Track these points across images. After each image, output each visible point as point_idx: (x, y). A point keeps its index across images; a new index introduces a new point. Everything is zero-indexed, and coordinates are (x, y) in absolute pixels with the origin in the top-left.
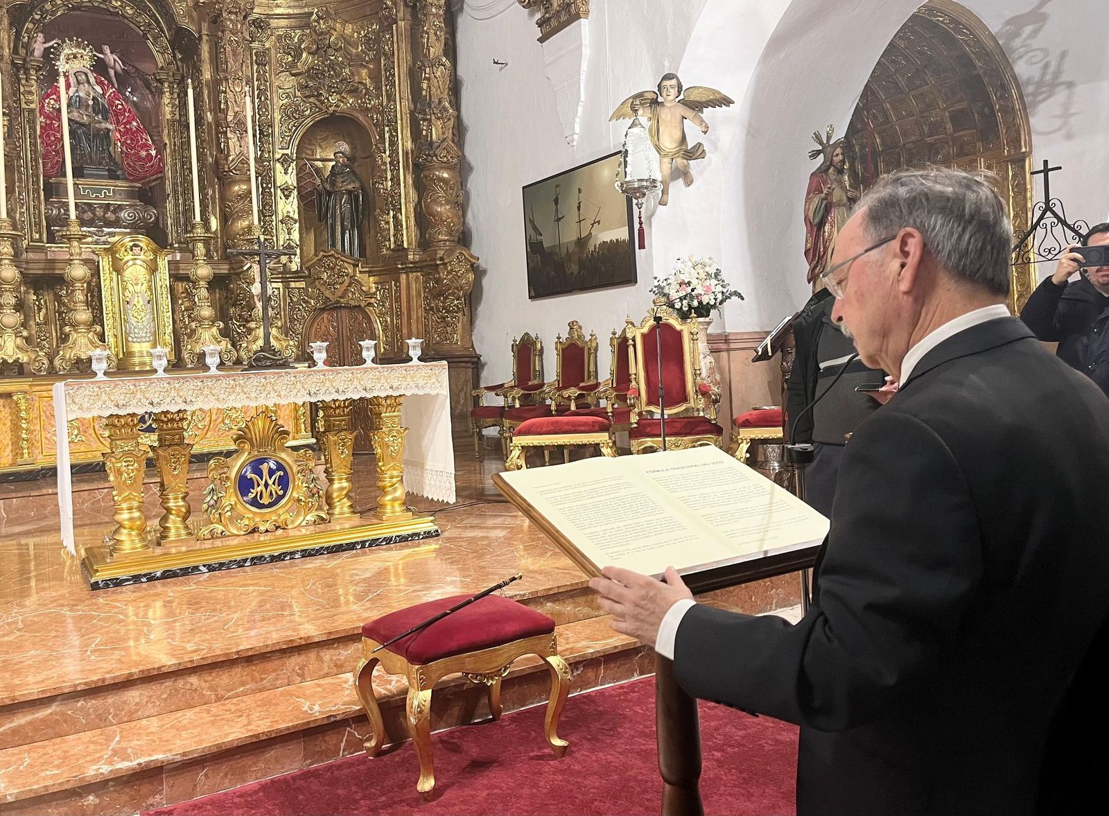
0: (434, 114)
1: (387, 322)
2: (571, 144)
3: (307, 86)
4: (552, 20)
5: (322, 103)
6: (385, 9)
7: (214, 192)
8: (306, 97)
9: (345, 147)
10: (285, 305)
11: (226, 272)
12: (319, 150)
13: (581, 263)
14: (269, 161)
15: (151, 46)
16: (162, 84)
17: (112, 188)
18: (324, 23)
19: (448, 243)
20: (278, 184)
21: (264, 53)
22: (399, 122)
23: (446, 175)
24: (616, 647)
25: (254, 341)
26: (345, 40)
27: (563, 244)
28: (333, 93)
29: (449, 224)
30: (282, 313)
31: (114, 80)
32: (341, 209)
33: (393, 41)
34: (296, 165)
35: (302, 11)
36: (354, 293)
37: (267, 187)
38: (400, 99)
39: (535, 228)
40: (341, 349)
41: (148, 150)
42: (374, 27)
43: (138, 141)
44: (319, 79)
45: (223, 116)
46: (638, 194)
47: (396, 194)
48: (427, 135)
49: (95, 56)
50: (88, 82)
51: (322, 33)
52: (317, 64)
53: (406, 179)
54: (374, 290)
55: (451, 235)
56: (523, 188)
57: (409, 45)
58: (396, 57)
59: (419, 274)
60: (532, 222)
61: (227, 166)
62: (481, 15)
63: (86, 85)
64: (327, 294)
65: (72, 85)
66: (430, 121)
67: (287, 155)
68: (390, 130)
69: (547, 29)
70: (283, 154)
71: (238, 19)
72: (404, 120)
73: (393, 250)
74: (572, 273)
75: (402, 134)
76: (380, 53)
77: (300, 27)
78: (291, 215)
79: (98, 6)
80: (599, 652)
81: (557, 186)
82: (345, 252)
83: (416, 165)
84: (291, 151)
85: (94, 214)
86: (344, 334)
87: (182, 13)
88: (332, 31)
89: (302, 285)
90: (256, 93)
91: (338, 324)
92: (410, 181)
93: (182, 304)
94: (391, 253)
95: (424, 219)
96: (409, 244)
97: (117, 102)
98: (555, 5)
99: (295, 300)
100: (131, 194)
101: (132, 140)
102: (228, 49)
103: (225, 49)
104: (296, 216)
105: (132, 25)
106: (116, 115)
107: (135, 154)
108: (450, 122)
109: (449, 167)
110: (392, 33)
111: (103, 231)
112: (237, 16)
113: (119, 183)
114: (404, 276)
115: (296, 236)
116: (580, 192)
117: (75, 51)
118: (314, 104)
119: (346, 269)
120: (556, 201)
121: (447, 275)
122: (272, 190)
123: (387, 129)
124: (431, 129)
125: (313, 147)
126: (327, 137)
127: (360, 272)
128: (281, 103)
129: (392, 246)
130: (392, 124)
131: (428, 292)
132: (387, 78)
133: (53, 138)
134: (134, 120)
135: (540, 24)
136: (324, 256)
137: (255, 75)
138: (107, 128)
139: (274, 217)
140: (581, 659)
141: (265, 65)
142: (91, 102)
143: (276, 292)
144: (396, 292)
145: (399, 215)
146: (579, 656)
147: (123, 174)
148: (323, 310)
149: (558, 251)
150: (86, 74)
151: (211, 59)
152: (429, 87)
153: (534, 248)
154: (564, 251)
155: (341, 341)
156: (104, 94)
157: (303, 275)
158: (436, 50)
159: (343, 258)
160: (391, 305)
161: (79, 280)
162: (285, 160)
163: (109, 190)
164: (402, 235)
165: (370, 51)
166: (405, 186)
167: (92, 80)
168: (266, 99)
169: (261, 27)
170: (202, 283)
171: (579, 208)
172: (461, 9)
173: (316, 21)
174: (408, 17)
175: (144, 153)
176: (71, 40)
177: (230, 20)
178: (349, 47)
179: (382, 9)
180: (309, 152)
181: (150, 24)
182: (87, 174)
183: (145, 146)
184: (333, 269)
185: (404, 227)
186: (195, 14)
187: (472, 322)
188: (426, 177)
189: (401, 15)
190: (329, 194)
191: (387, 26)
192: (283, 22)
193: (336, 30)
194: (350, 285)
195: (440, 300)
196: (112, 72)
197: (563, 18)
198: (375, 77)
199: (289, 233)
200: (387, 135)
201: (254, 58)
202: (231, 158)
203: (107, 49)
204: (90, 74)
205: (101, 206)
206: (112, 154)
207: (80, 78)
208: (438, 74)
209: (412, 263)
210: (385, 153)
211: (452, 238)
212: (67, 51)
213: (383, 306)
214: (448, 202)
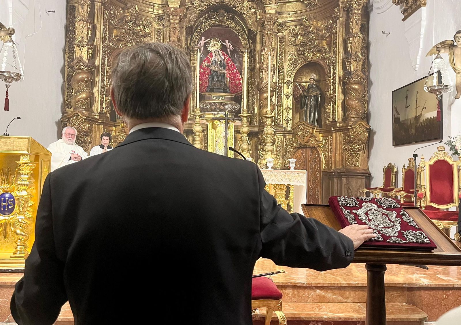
0: (353, 59)
1: (326, 154)
2: (415, 70)
3: (299, 50)
4: (409, 9)
5: (306, 57)
6: (335, 13)
7: (257, 97)
8: (299, 55)
9: (314, 76)
10: (283, 145)
11: (257, 130)
12: (304, 78)
13: (417, 129)
14: (282, 83)
15: (241, 39)
16: (243, 53)
17: (224, 96)
18: (308, 22)
19: (356, 119)
20: (285, 93)
21: (283, 37)
22: (337, 63)
23: (356, 87)
24: (340, 318)
25: (264, 160)
26: (317, 29)
27: (409, 119)
28: (310, 52)
29: (356, 109)
30: (282, 149)
31: (229, 53)
32: (310, 103)
33: (337, 27)
34: (293, 85)
35: (300, 18)
36: (312, 141)
37: (280, 95)
38: (339, 53)
39: (397, 111)
40: (306, 166)
41: (239, 81)
42: (330, 22)
43: (236, 77)
44: (305, 46)
45: (262, 65)
46: (437, 93)
47: (334, 96)
48: (349, 69)
49: (222, 44)
50: (219, 54)
51: (307, 27)
52: (305, 41)
53: (339, 89)
54: (322, 140)
55: (357, 115)
56: (393, 92)
57: (344, 28)
58: (338, 34)
59: (341, 133)
60: (396, 108)
61: (261, 86)
62: (380, 11)
63: (218, 56)
64: (301, 141)
65: (213, 56)
66: (350, 62)
67: (289, 80)
68: (333, 68)
69: (406, 14)
70: (288, 80)
71: (272, 24)
72: (340, 63)
73: (331, 122)
74: (412, 133)
75: (338, 68)
76: (332, 33)
77: (299, 25)
78: (289, 106)
79: (221, 24)
80: (330, 318)
81: (407, 90)
82: (310, 123)
83: (344, 83)
84: (292, 79)
85: (216, 107)
86: (308, 159)
87: (251, 24)
88: (312, 26)
89: (291, 137)
90: (278, 54)
91: (305, 154)
92: (340, 90)
93: (239, 143)
94: (331, 123)
95: (345, 108)
96: (338, 119)
97: (229, 62)
98: (410, 2)
99: (288, 143)
100: (231, 99)
101: (234, 77)
102: (266, 36)
103: (265, 37)
104: (291, 107)
105: (234, 31)
106: (229, 67)
107: (234, 83)
108: (360, 62)
109: (358, 83)
110: (337, 24)
111: (219, 114)
112: (271, 23)
113: (227, 94)
114: (334, 134)
115: (290, 115)
116: (417, 93)
117: (215, 42)
118: (303, 58)
119: (309, 130)
120: (407, 98)
121: (353, 134)
122: (282, 96)
123: (332, 67)
124: (351, 66)
125: (302, 77)
126: (308, 72)
127: (316, 132)
128: (289, 58)
129: (331, 120)
130: (334, 64)
131: (345, 142)
132: (334, 44)
133: (205, 77)
134: (235, 69)
135: (404, 12)
136: (300, 124)
137: (279, 47)
138: (224, 73)
139: (282, 107)
140: (319, 320)
141: (283, 43)
142: (219, 63)
143: (280, 139)
144: (331, 141)
145: (335, 106)
146: (318, 318)
147: (229, 90)
148: (299, 148)
149: (406, 123)
150: (218, 52)
151: (260, 41)
152: (351, 47)
153: (396, 120)
154: (409, 122)
155: (306, 162)
156: (224, 59)
157: (292, 132)
158: (355, 29)
159: (308, 125)
160: (328, 147)
161: (198, 132)
162: (288, 83)
163: (223, 97)
164: (335, 115)
165: (327, 32)
166: (338, 93)
167: (221, 54)
168: (282, 57)
169: (282, 27)
170: (245, 134)
171: (416, 101)
172: (372, 10)
173: (304, 22)
174: (345, 15)
175: (238, 82)
176: (214, 39)
177: (268, 25)
178: (318, 31)
179: (334, 13)
180: (300, 79)
181: (240, 30)
182: (215, 91)
183: (239, 79)
184: (303, 130)
185: (336, 111)
186: (256, 24)
187: (368, 157)
188: (347, 88)
189: (341, 15)
190: (306, 97)
191: (335, 21)
192: (292, 24)
193: (313, 25)
194: (311, 137)
195: (350, 145)
196: (229, 50)
197: (414, 8)
198: (329, 44)
199: (288, 114)
200: (332, 70)
201: (279, 40)
202: (263, 82)
203: (227, 41)
204: (220, 51)
205: (219, 103)
206: (225, 82)
207: (216, 53)
208: (356, 40)
209: (338, 128)
210: (331, 78)
211: (358, 116)
212: (212, 43)
213: (325, 147)
214: (357, 99)
